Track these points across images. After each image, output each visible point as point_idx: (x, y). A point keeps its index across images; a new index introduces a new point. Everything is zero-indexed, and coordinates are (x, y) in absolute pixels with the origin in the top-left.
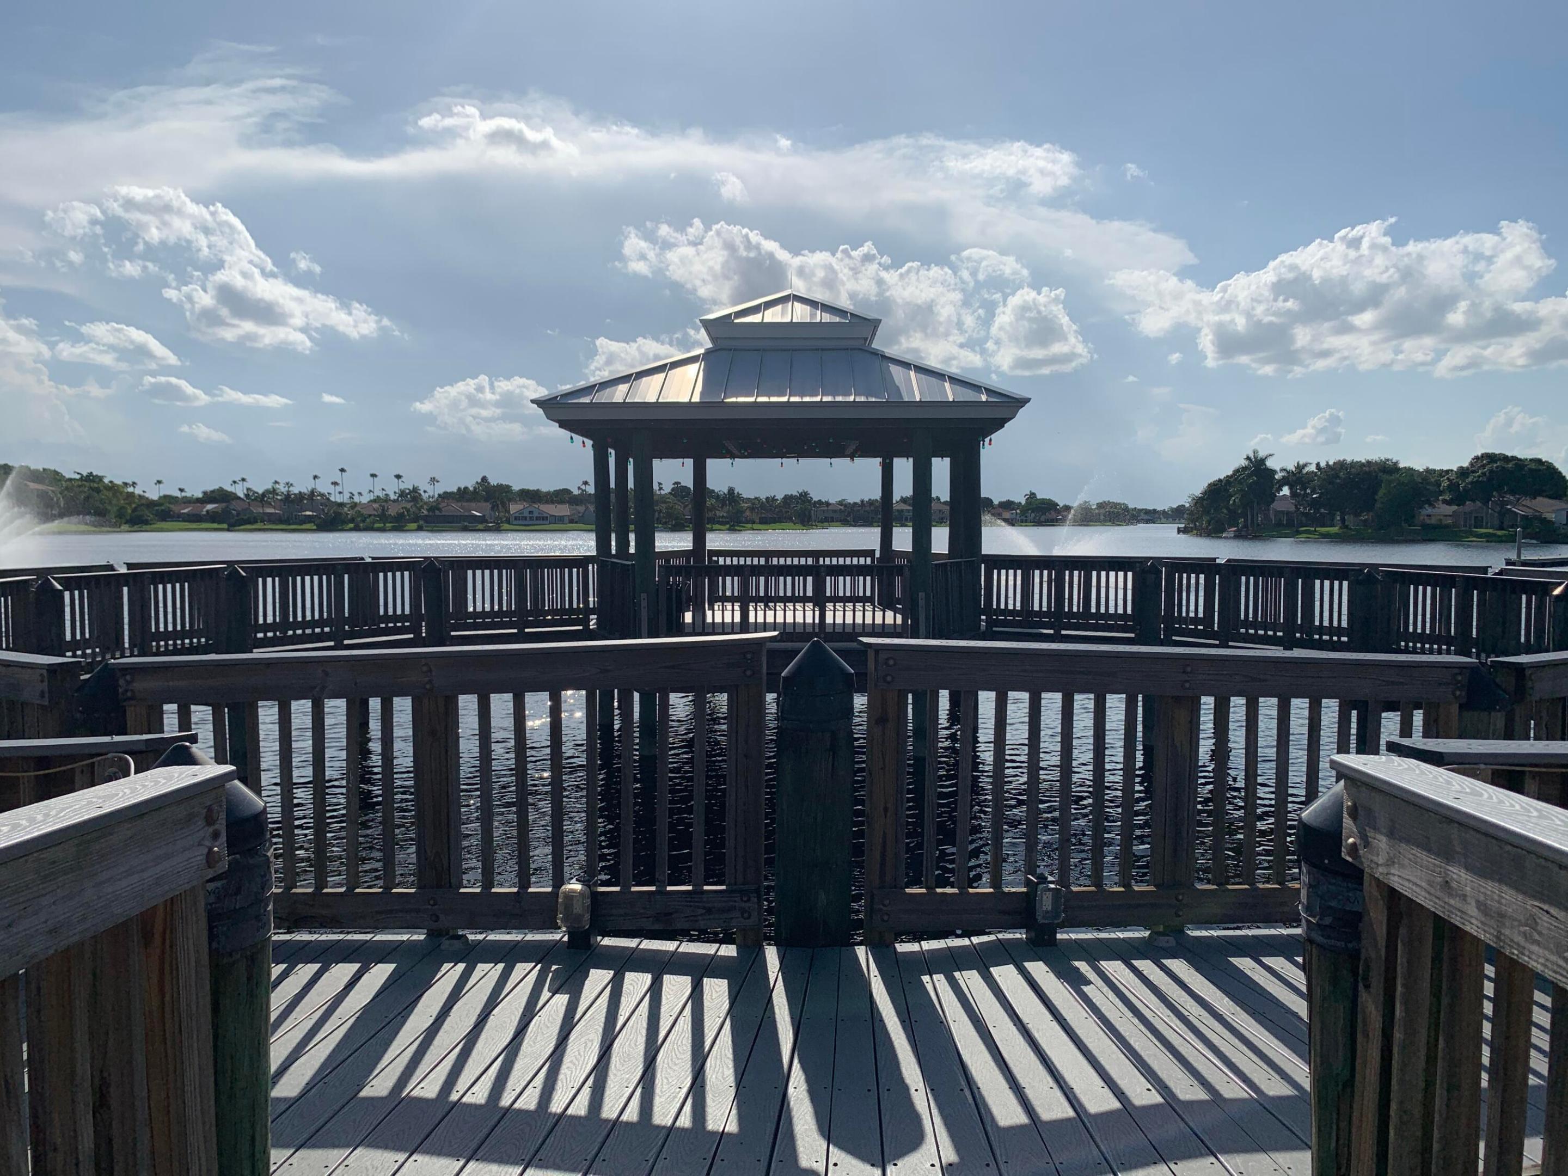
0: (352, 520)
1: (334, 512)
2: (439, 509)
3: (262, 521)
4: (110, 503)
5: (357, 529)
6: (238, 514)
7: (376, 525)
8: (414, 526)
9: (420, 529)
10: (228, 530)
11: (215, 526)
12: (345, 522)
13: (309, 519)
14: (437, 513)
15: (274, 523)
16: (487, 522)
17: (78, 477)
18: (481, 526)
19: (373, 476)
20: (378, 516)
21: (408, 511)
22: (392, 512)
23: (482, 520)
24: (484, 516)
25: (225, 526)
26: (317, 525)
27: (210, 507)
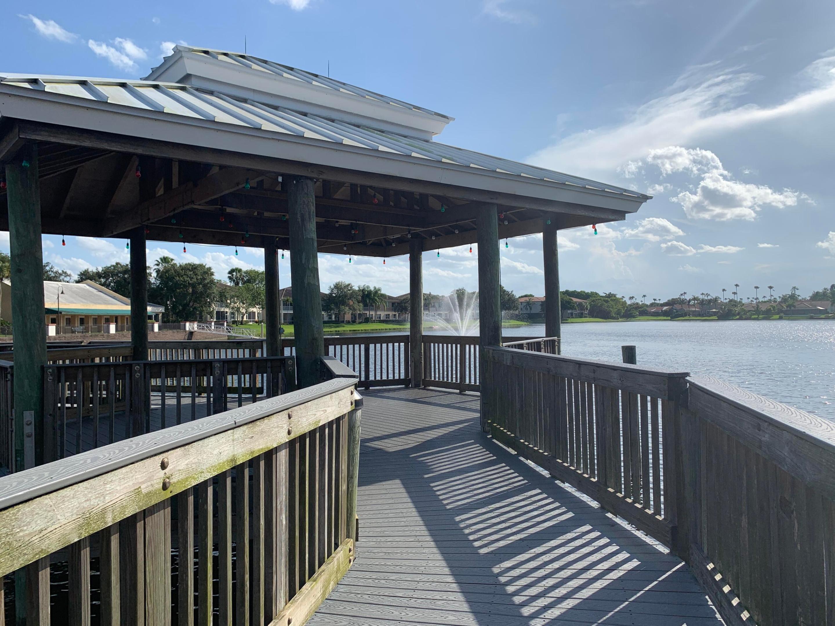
0: (738, 314)
1: (728, 310)
2: (794, 306)
3: (689, 315)
4: (613, 308)
5: (741, 319)
6: (677, 312)
7: (753, 317)
8: (777, 316)
9: (781, 318)
10: (671, 320)
11: (665, 318)
12: (734, 315)
13: (715, 314)
14: (792, 308)
15: (695, 316)
16: (828, 313)
17: (604, 295)
18: (823, 316)
19: (757, 288)
20: (754, 311)
21: (774, 308)
22: (763, 308)
23: (825, 312)
24: (826, 310)
25: (669, 318)
26: (718, 317)
27: (665, 308)
